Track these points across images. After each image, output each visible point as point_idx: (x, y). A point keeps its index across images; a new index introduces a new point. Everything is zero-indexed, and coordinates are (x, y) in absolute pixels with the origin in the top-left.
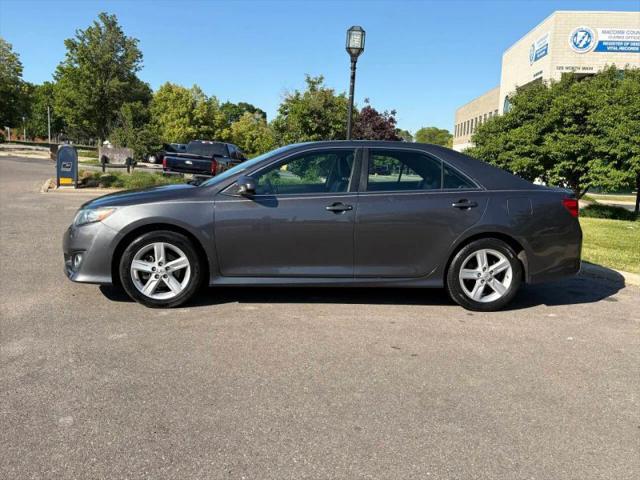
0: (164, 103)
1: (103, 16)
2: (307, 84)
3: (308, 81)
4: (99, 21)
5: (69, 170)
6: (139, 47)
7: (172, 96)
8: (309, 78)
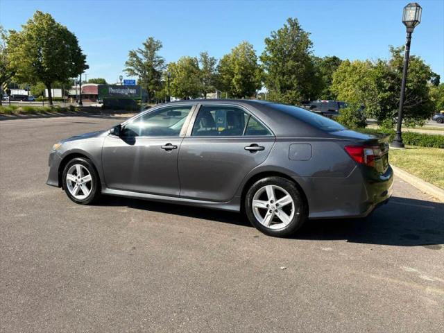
0: (344, 74)
1: (290, 20)
2: (391, 54)
3: (392, 50)
4: (287, 23)
6: (310, 38)
7: (349, 69)
8: (393, 48)
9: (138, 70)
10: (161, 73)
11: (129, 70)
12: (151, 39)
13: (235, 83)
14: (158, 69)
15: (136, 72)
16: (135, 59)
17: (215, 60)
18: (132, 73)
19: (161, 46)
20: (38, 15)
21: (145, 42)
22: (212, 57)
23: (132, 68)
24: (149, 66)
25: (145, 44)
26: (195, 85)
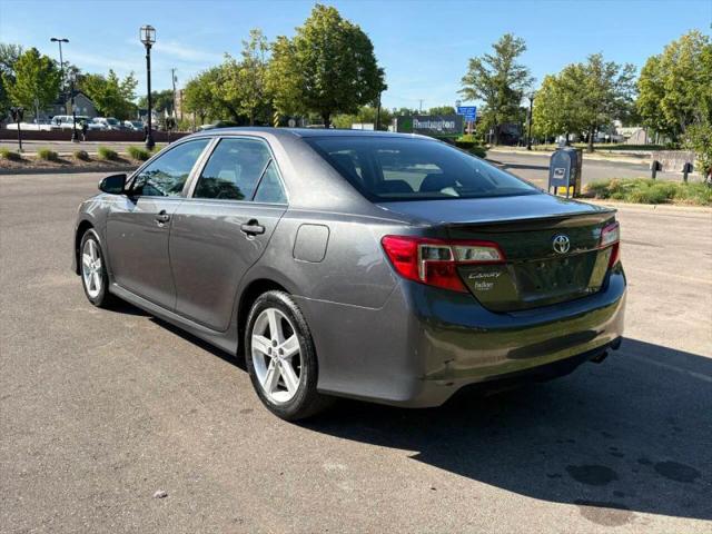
5: (561, 177)
9: (483, 90)
10: (521, 94)
11: (468, 90)
12: (508, 38)
13: (664, 108)
14: (514, 87)
15: (479, 93)
16: (478, 72)
17: (617, 67)
18: (472, 94)
19: (524, 48)
20: (317, 10)
21: (497, 43)
22: (610, 62)
23: (472, 87)
24: (499, 83)
25: (496, 47)
26: (573, 112)
